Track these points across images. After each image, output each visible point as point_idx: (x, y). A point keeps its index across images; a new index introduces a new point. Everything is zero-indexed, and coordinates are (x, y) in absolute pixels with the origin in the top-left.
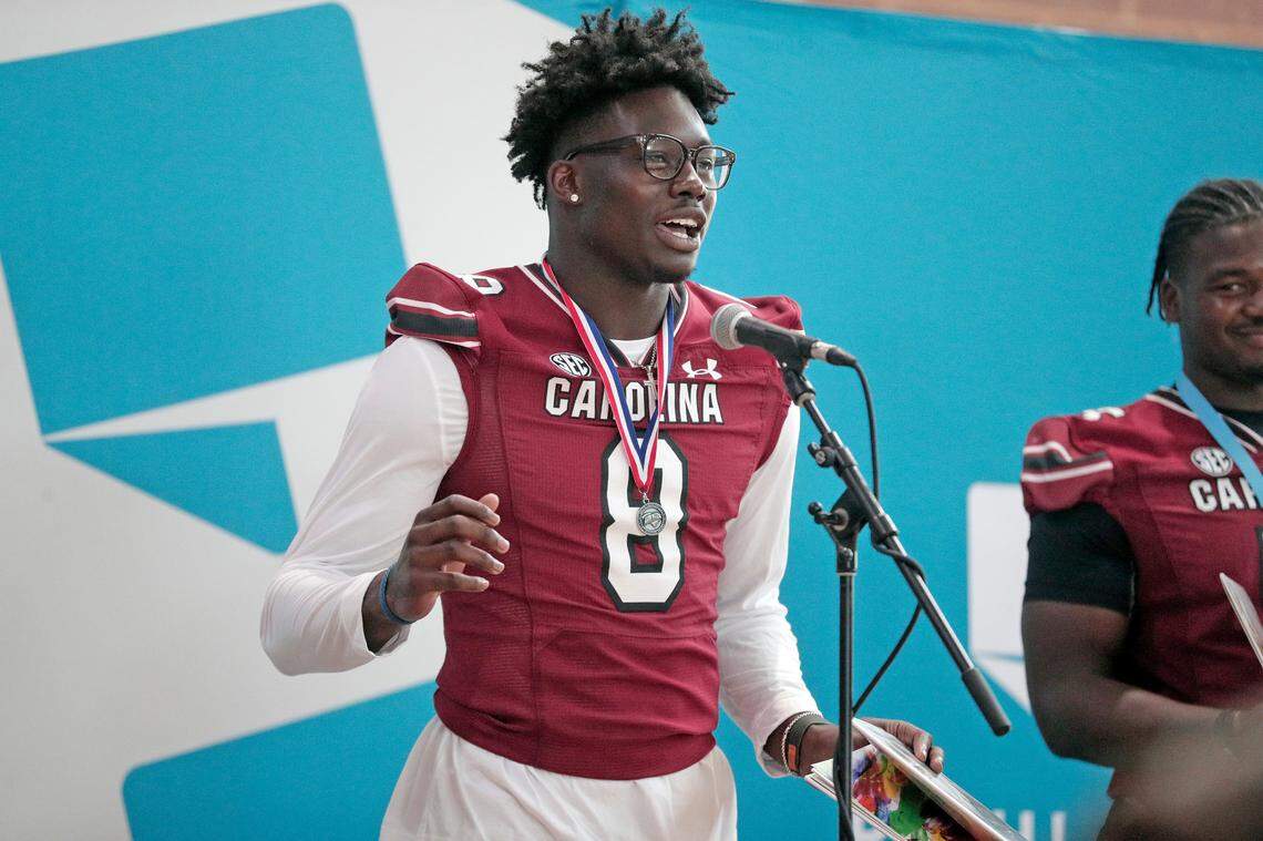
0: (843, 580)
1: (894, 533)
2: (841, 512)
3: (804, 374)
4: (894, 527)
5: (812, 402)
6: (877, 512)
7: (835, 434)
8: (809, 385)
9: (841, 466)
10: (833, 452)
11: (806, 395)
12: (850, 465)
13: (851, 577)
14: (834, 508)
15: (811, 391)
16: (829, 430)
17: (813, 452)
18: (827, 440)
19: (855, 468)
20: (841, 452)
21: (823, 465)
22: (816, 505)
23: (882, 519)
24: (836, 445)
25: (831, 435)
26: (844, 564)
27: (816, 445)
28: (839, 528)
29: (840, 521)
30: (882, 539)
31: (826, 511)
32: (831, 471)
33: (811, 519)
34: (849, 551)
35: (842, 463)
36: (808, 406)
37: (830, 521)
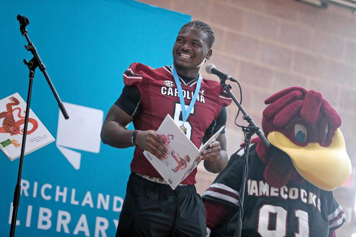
0: (30, 80)
1: (45, 69)
2: (32, 62)
3: (26, 28)
4: (45, 67)
5: (27, 35)
6: (41, 63)
8: (26, 30)
9: (33, 51)
10: (31, 47)
11: (25, 33)
12: (35, 51)
13: (32, 80)
14: (31, 61)
15: (27, 32)
16: (30, 42)
17: (26, 46)
18: (30, 44)
19: (37, 52)
20: (33, 48)
21: (29, 50)
22: (25, 60)
23: (42, 65)
24: (32, 46)
25: (31, 44)
26: (31, 75)
27: (27, 45)
28: (31, 67)
29: (31, 64)
30: (42, 69)
31: (28, 61)
32: (30, 52)
33: (24, 63)
34: (33, 72)
35: (33, 50)
36: (26, 35)
37: (29, 64)
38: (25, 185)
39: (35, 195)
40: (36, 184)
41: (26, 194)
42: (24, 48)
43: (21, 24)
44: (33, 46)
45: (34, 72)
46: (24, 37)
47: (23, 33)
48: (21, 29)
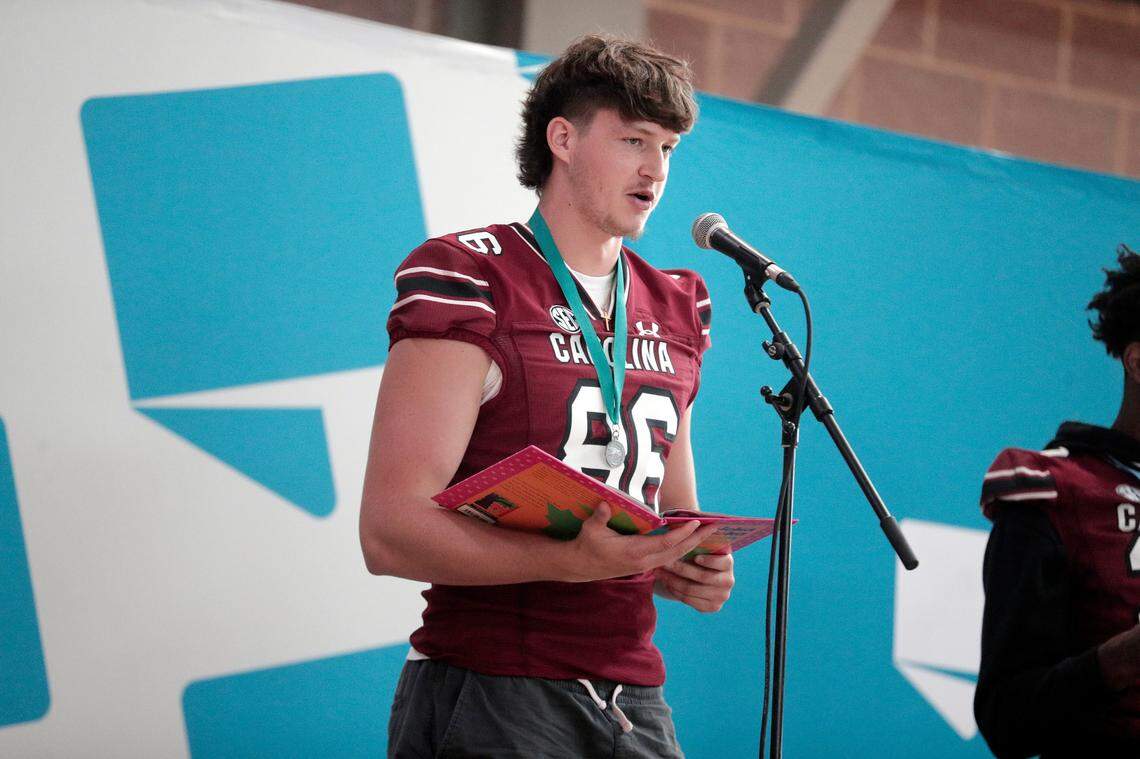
0: (786, 450)
1: (830, 412)
2: (787, 395)
3: (763, 288)
4: (831, 408)
5: (769, 311)
6: (818, 394)
7: (785, 334)
8: (766, 295)
9: (787, 357)
10: (782, 347)
11: (763, 304)
13: (793, 450)
14: (785, 390)
15: (767, 300)
16: (780, 330)
17: (765, 347)
18: (778, 338)
19: (801, 361)
20: (789, 348)
21: (776, 357)
22: (767, 388)
23: (821, 400)
24: (785, 342)
25: (782, 335)
26: (789, 438)
27: (769, 342)
28: (785, 409)
29: (786, 402)
30: (823, 415)
31: (776, 393)
32: (781, 362)
33: (762, 399)
34: (793, 425)
35: (791, 357)
36: (764, 312)
37: (778, 402)
42: (762, 349)
43: (749, 278)
44: (790, 342)
45: (797, 426)
46: (759, 317)
47: (753, 305)
48: (748, 292)
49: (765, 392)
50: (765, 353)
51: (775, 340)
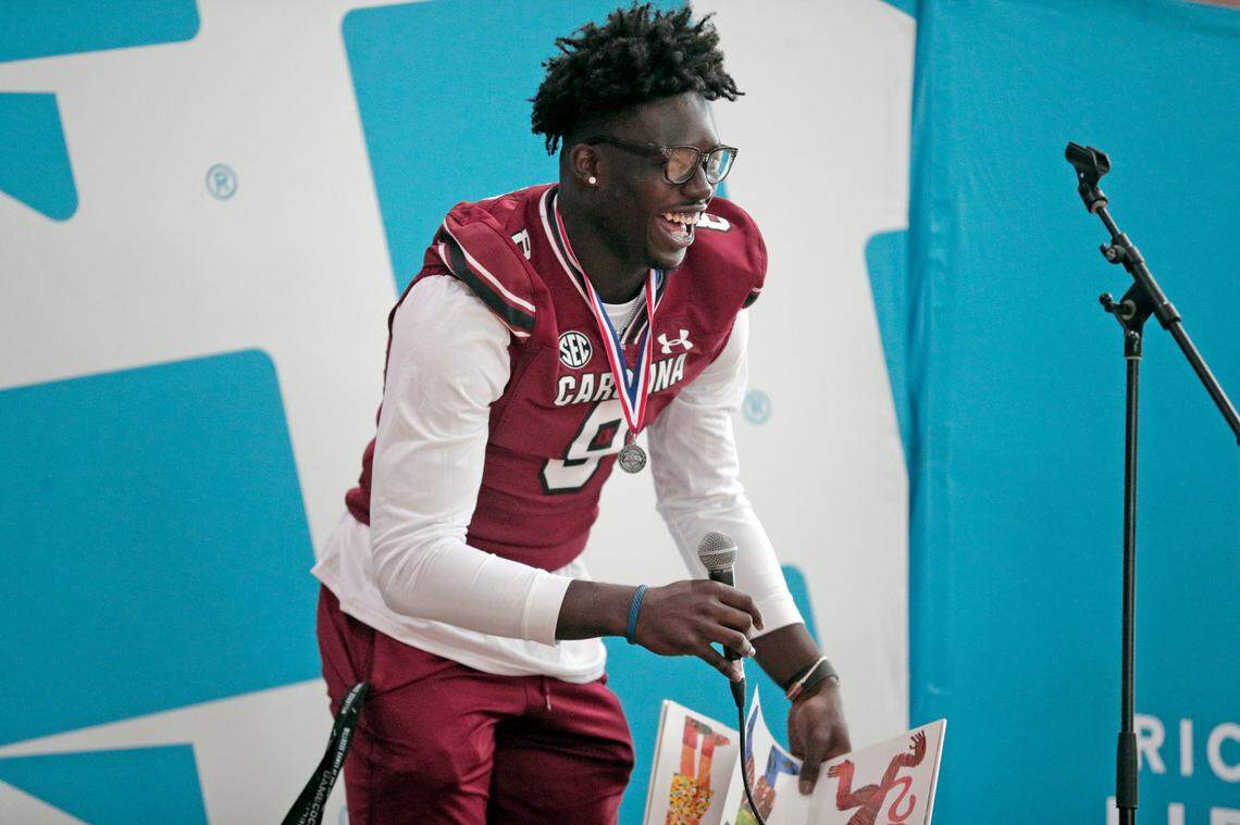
0: (1130, 363)
1: (1178, 319)
2: (1130, 302)
3: (1099, 185)
4: (1178, 315)
5: (1106, 210)
6: (1162, 301)
7: (1125, 235)
8: (1102, 193)
9: (1130, 263)
10: (1122, 250)
11: (1099, 203)
12: (1139, 262)
13: (1137, 361)
14: (1125, 298)
15: (1103, 199)
16: (1119, 232)
17: (1104, 250)
18: (1117, 239)
19: (1143, 264)
20: (1130, 250)
21: (1115, 261)
22: (1107, 296)
23: (1167, 307)
24: (1125, 245)
25: (1121, 237)
26: (1131, 348)
27: (1107, 245)
28: (1126, 317)
29: (1128, 310)
30: (1169, 322)
31: (1115, 300)
32: (1121, 266)
33: (1102, 308)
34: (1137, 334)
35: (1131, 259)
36: (1100, 211)
37: (1120, 310)
38: (1147, 733)
39: (1187, 767)
40: (1186, 728)
41: (1157, 765)
42: (1100, 253)
43: (1082, 175)
44: (1131, 245)
45: (1140, 335)
46: (1095, 216)
47: (1089, 204)
48: (1083, 192)
49: (1105, 300)
50: (1104, 258)
51: (1114, 242)
